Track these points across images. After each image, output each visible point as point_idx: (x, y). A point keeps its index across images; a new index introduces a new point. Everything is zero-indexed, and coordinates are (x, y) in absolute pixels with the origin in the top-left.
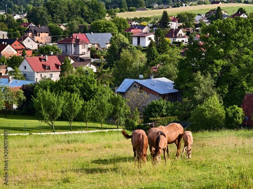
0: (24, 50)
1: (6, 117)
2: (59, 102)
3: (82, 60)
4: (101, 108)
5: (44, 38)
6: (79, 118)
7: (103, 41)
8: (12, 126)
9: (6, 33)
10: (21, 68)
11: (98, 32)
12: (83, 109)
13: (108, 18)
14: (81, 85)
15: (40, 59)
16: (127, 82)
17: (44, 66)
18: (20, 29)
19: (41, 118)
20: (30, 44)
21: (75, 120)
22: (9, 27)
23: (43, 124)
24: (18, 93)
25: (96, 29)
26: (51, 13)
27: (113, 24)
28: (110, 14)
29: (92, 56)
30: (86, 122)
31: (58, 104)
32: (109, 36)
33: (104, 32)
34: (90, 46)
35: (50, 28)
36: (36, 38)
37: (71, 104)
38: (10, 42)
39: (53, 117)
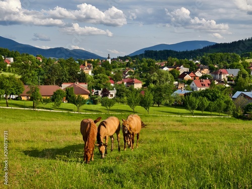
0: (195, 77)
1: (175, 108)
3: (223, 82)
4: (219, 105)
5: (206, 71)
6: (207, 110)
7: (234, 73)
8: (172, 111)
9: (188, 69)
10: (191, 85)
11: (233, 68)
12: (209, 105)
13: (240, 62)
15: (201, 81)
16: (238, 93)
17: (202, 85)
18: (195, 67)
19: (186, 108)
20: (199, 74)
21: (205, 110)
22: (191, 66)
23: (188, 111)
24: (182, 96)
26: (212, 60)
27: (241, 65)
28: (242, 60)
29: (228, 80)
30: (211, 112)
32: (239, 70)
33: (237, 68)
34: (228, 75)
35: (209, 66)
36: (202, 71)
37: (202, 103)
38: (188, 73)
39: (193, 108)
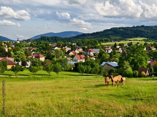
0: (75, 53)
1: (70, 72)
2: (85, 68)
3: (91, 56)
4: (96, 70)
5: (81, 50)
6: (90, 73)
7: (97, 51)
9: (70, 48)
10: (74, 58)
11: (96, 48)
12: (91, 70)
13: (99, 45)
14: (91, 63)
15: (80, 56)
16: (104, 63)
17: (81, 58)
18: (74, 47)
19: (79, 72)
20: (77, 52)
21: (89, 73)
22: (71, 47)
23: (80, 74)
24: (73, 65)
25: (95, 48)
26: (83, 43)
27: (100, 46)
28: (100, 43)
29: (94, 55)
30: (92, 74)
31: (84, 69)
32: (99, 49)
33: (98, 48)
34: (93, 52)
35: (83, 47)
36: (79, 50)
37: (88, 69)
38: (71, 51)
39: (83, 72)
